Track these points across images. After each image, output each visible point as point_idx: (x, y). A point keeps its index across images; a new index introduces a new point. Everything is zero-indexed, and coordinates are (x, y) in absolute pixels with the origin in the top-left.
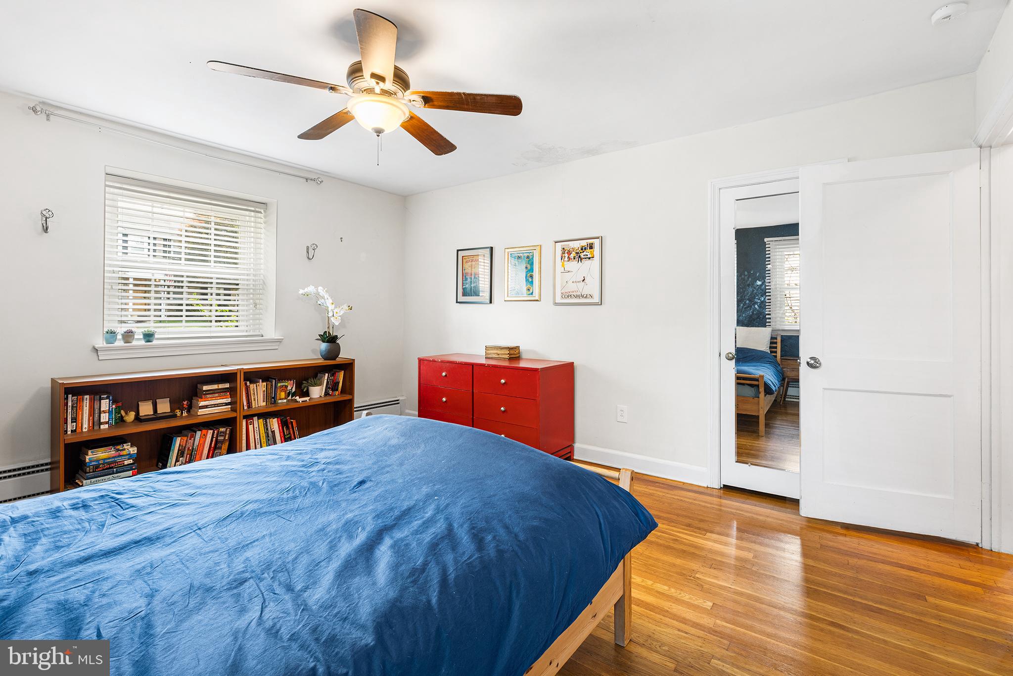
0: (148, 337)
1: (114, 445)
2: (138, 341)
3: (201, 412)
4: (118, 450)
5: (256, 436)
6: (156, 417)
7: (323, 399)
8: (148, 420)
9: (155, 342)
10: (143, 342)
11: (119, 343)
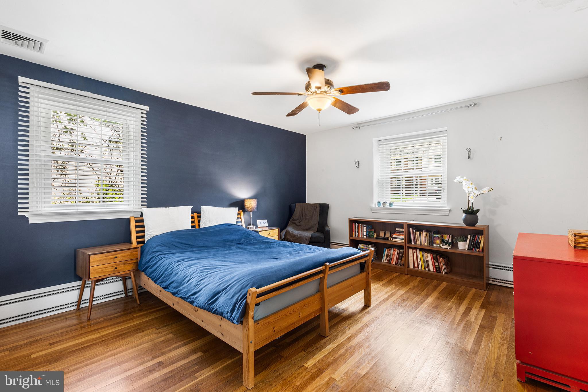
0: (391, 204)
1: (366, 244)
2: (387, 206)
3: (394, 240)
4: (367, 247)
5: (418, 259)
6: (384, 238)
7: (466, 251)
8: (382, 238)
9: (393, 207)
10: (389, 207)
11: (382, 206)
